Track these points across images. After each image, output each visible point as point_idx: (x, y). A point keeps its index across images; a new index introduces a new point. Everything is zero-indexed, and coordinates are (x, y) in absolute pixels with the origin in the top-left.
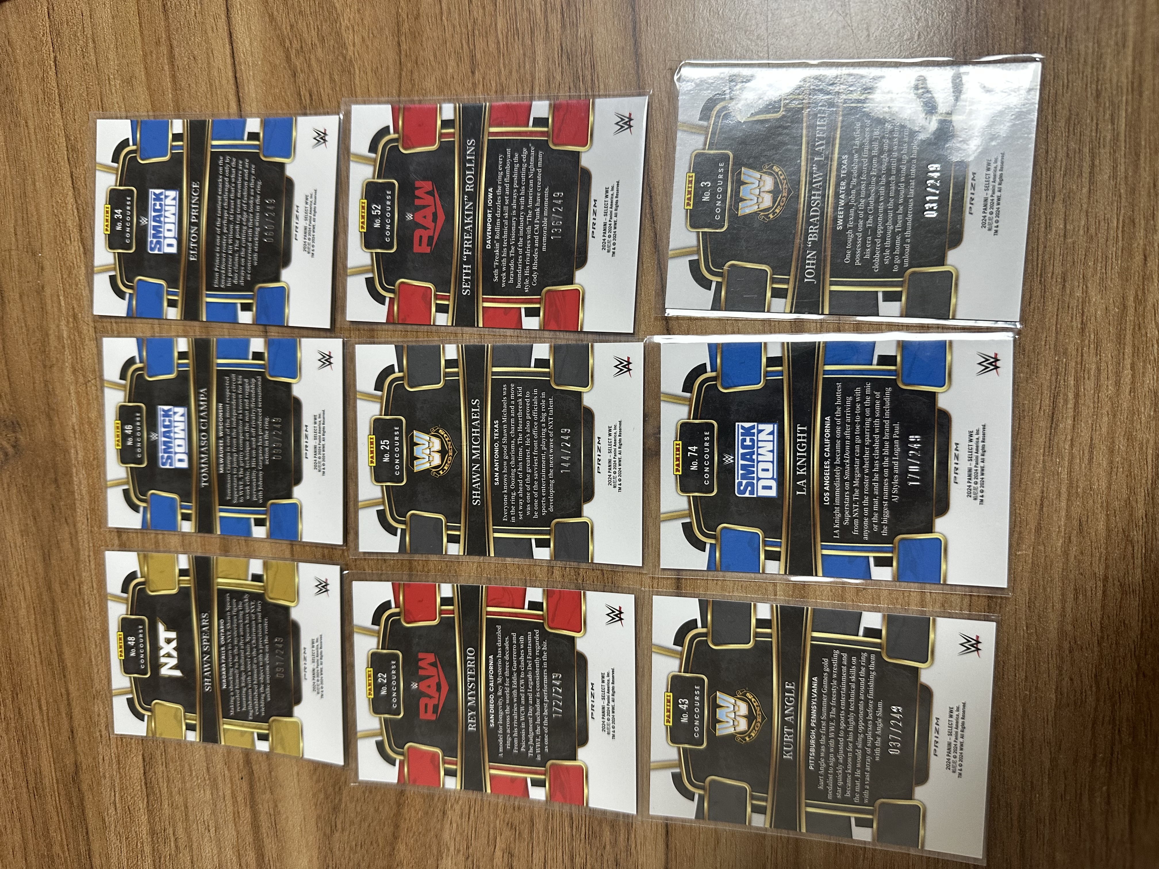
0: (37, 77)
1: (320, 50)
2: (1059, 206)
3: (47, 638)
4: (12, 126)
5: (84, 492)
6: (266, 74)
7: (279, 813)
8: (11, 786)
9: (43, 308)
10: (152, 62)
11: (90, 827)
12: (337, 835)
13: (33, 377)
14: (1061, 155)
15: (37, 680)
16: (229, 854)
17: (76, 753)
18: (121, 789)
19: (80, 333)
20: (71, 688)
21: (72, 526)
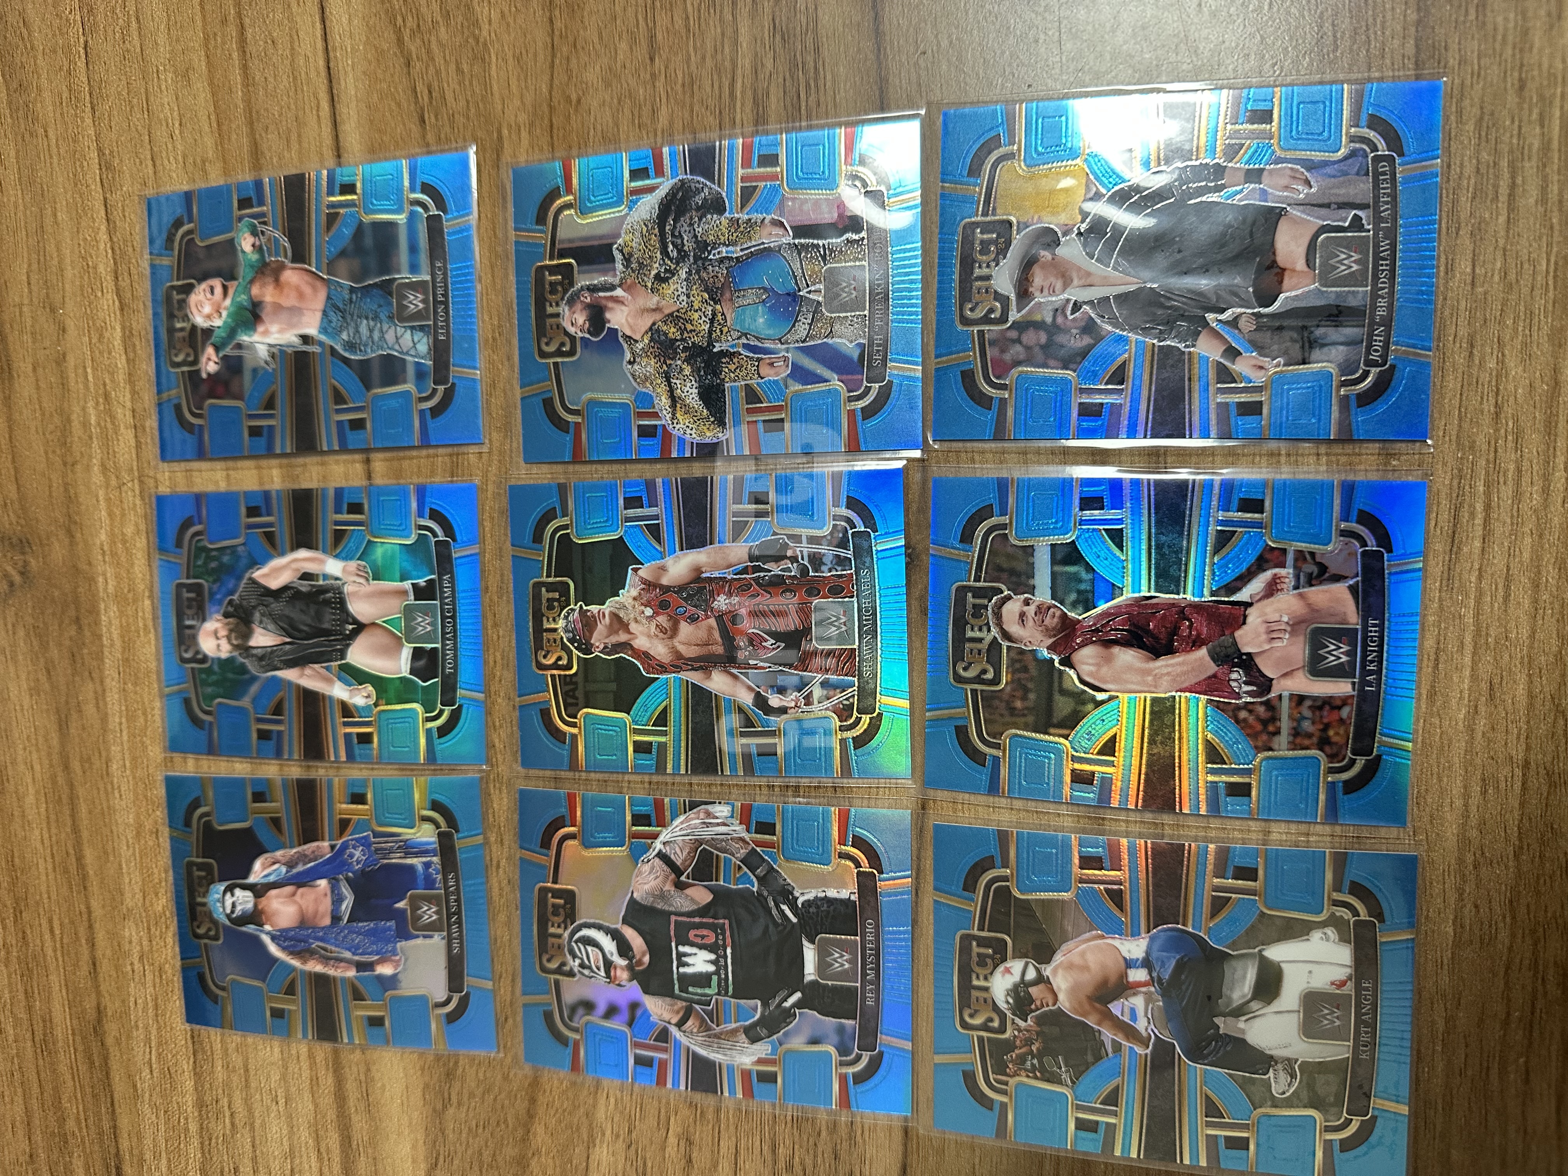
0: (61, 69)
1: (443, 30)
2: (1465, 241)
3: (63, 835)
4: (27, 136)
5: (115, 636)
6: (370, 63)
7: (373, 1079)
8: (11, 1038)
9: (64, 385)
10: (216, 47)
11: (116, 1096)
12: (451, 1111)
13: (50, 480)
14: (1469, 170)
15: (48, 893)
16: (304, 1135)
17: (99, 994)
18: (160, 1044)
19: (113, 418)
20: (95, 904)
21: (98, 684)
